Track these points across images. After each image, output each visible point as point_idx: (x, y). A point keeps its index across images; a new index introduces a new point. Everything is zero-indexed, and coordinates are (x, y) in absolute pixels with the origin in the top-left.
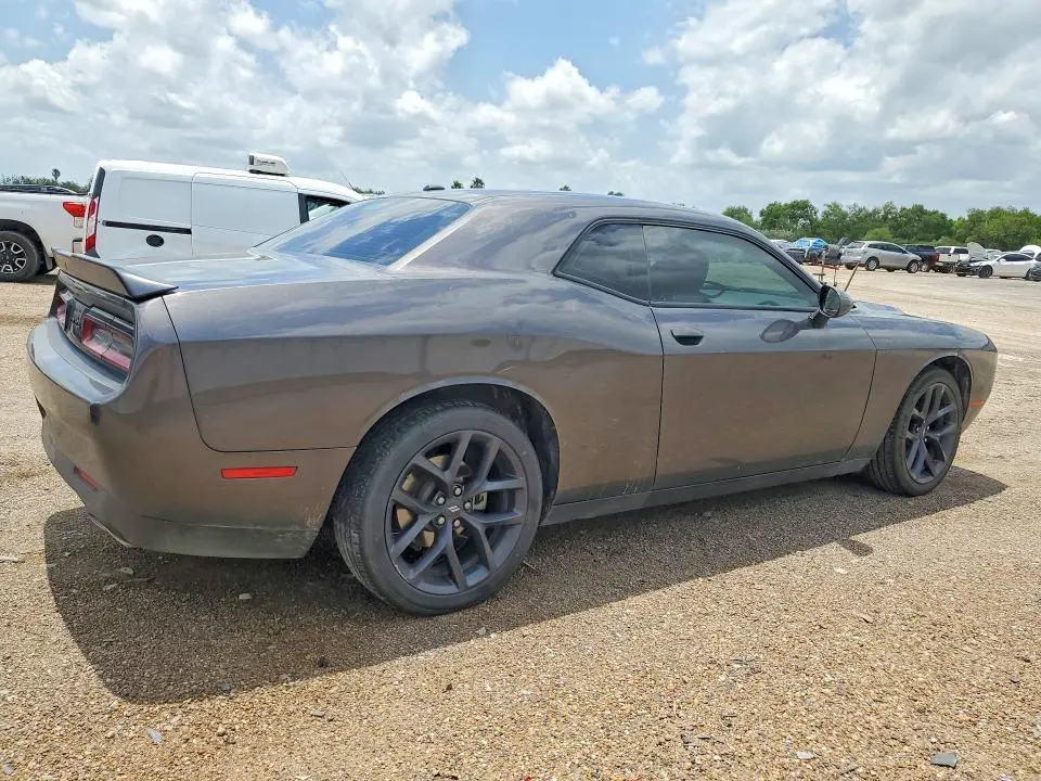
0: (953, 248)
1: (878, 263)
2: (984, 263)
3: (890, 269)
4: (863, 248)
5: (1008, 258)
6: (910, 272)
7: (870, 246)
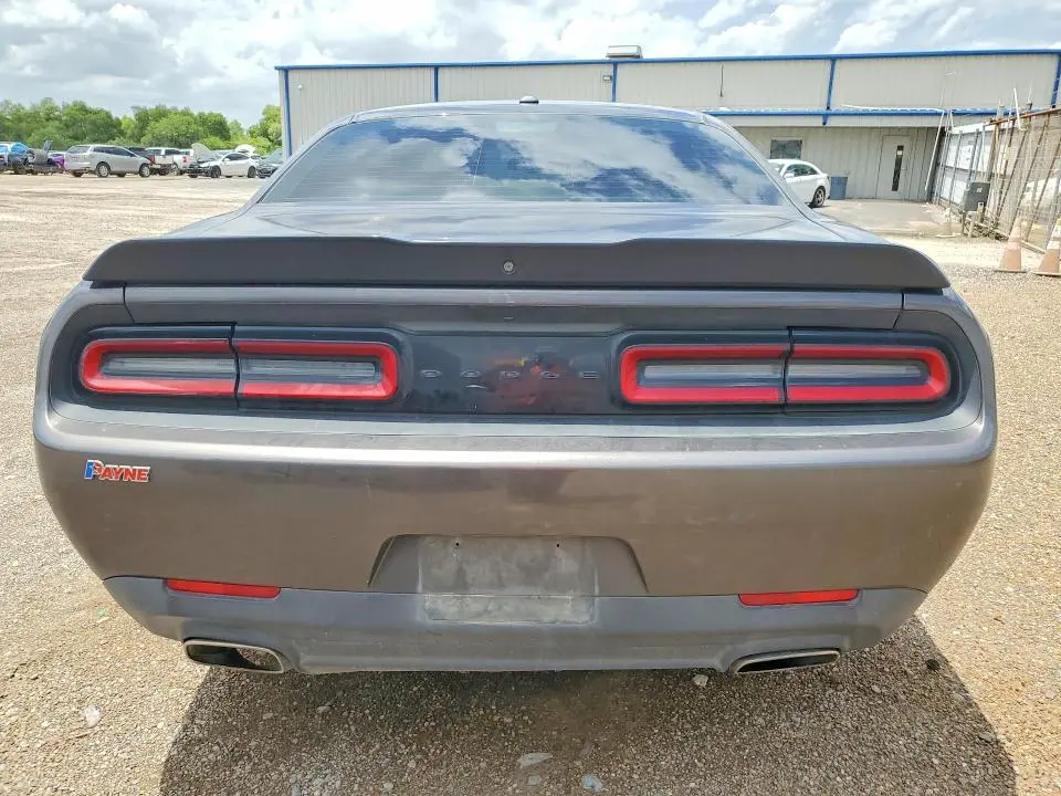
0: (163, 150)
1: (109, 168)
2: (213, 164)
3: (121, 175)
4: (88, 153)
5: (231, 158)
6: (142, 176)
7: (96, 150)
